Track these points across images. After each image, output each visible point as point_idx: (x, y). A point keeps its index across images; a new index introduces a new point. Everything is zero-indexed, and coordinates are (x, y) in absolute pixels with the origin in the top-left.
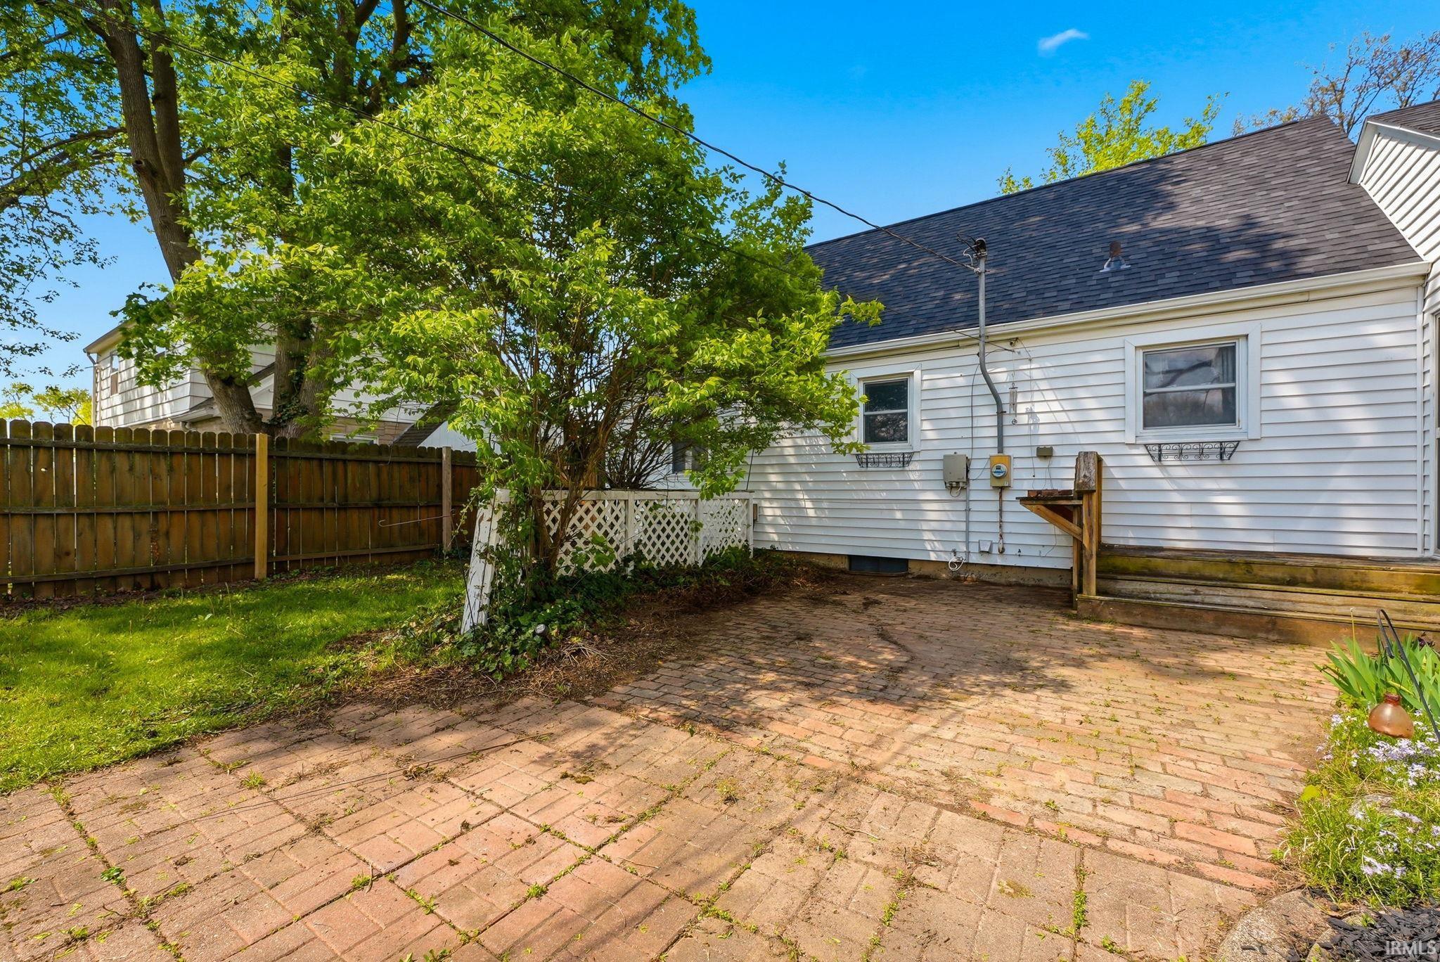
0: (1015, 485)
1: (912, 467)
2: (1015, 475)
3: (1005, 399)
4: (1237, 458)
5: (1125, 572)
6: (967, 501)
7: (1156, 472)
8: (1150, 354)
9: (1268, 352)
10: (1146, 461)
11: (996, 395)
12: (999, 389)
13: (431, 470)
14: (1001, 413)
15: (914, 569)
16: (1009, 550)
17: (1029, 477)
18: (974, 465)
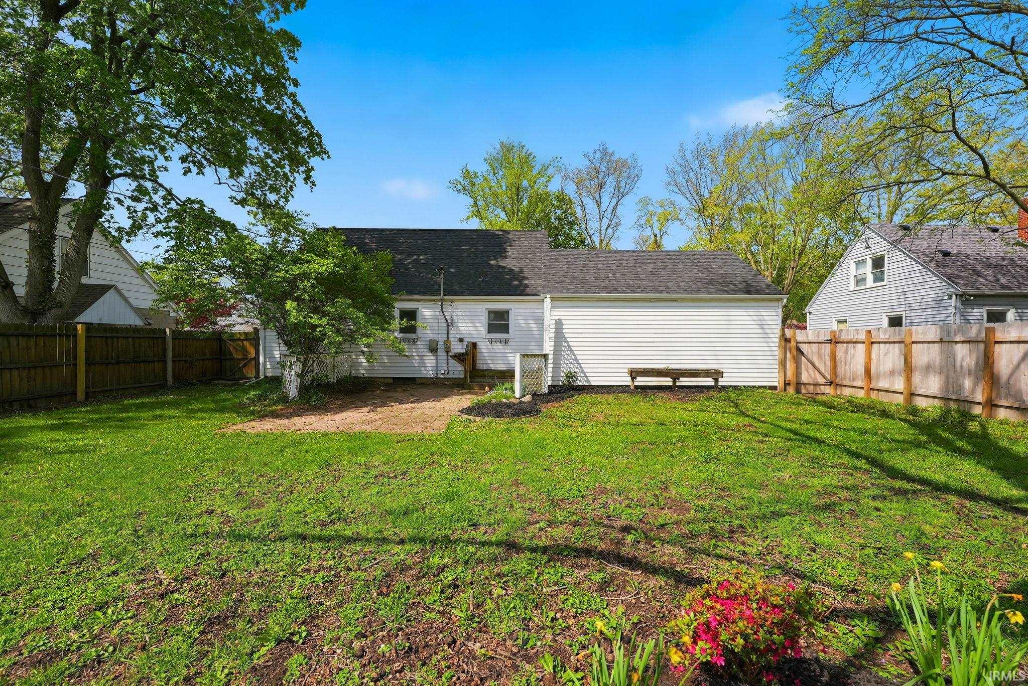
0: (452, 350)
1: (418, 343)
2: (452, 347)
3: (449, 321)
4: (509, 343)
5: (478, 377)
6: (437, 356)
7: (491, 347)
8: (490, 312)
9: (516, 314)
10: (488, 343)
11: (446, 320)
12: (447, 317)
13: (160, 341)
14: (448, 326)
15: (419, 381)
16: (450, 372)
17: (458, 348)
18: (440, 343)
